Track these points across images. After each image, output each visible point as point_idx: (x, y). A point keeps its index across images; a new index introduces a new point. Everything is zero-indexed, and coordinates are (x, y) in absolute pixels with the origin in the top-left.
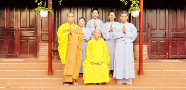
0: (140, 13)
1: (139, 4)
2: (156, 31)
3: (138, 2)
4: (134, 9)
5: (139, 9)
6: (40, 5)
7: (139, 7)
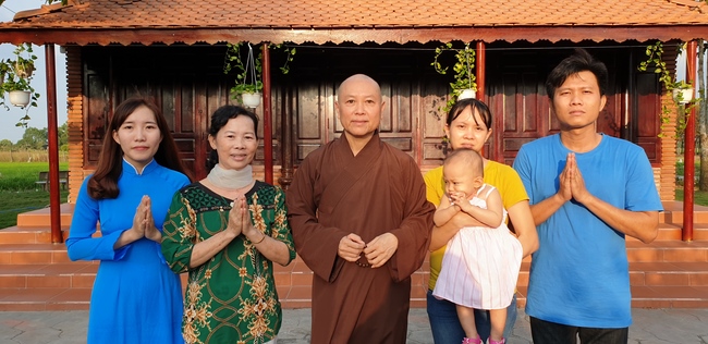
0: (478, 93)
2: (514, 135)
6: (242, 80)
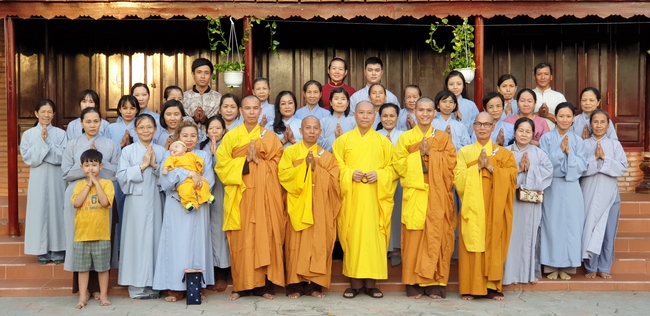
0: (477, 73)
1: (473, 50)
3: (472, 45)
4: (460, 64)
5: (473, 64)
7: (474, 59)
